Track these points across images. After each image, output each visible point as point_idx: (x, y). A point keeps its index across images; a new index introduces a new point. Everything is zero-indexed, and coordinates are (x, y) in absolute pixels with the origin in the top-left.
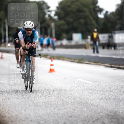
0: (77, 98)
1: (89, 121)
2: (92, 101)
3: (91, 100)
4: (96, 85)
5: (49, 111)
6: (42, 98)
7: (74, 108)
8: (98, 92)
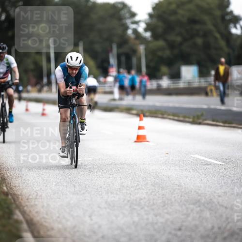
0: (191, 191)
1: (216, 238)
2: (220, 198)
3: (219, 196)
4: (229, 166)
5: (136, 219)
6: (123, 192)
7: (185, 212)
8: (232, 181)
